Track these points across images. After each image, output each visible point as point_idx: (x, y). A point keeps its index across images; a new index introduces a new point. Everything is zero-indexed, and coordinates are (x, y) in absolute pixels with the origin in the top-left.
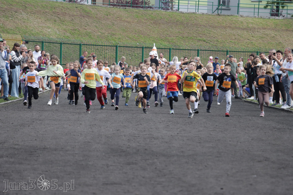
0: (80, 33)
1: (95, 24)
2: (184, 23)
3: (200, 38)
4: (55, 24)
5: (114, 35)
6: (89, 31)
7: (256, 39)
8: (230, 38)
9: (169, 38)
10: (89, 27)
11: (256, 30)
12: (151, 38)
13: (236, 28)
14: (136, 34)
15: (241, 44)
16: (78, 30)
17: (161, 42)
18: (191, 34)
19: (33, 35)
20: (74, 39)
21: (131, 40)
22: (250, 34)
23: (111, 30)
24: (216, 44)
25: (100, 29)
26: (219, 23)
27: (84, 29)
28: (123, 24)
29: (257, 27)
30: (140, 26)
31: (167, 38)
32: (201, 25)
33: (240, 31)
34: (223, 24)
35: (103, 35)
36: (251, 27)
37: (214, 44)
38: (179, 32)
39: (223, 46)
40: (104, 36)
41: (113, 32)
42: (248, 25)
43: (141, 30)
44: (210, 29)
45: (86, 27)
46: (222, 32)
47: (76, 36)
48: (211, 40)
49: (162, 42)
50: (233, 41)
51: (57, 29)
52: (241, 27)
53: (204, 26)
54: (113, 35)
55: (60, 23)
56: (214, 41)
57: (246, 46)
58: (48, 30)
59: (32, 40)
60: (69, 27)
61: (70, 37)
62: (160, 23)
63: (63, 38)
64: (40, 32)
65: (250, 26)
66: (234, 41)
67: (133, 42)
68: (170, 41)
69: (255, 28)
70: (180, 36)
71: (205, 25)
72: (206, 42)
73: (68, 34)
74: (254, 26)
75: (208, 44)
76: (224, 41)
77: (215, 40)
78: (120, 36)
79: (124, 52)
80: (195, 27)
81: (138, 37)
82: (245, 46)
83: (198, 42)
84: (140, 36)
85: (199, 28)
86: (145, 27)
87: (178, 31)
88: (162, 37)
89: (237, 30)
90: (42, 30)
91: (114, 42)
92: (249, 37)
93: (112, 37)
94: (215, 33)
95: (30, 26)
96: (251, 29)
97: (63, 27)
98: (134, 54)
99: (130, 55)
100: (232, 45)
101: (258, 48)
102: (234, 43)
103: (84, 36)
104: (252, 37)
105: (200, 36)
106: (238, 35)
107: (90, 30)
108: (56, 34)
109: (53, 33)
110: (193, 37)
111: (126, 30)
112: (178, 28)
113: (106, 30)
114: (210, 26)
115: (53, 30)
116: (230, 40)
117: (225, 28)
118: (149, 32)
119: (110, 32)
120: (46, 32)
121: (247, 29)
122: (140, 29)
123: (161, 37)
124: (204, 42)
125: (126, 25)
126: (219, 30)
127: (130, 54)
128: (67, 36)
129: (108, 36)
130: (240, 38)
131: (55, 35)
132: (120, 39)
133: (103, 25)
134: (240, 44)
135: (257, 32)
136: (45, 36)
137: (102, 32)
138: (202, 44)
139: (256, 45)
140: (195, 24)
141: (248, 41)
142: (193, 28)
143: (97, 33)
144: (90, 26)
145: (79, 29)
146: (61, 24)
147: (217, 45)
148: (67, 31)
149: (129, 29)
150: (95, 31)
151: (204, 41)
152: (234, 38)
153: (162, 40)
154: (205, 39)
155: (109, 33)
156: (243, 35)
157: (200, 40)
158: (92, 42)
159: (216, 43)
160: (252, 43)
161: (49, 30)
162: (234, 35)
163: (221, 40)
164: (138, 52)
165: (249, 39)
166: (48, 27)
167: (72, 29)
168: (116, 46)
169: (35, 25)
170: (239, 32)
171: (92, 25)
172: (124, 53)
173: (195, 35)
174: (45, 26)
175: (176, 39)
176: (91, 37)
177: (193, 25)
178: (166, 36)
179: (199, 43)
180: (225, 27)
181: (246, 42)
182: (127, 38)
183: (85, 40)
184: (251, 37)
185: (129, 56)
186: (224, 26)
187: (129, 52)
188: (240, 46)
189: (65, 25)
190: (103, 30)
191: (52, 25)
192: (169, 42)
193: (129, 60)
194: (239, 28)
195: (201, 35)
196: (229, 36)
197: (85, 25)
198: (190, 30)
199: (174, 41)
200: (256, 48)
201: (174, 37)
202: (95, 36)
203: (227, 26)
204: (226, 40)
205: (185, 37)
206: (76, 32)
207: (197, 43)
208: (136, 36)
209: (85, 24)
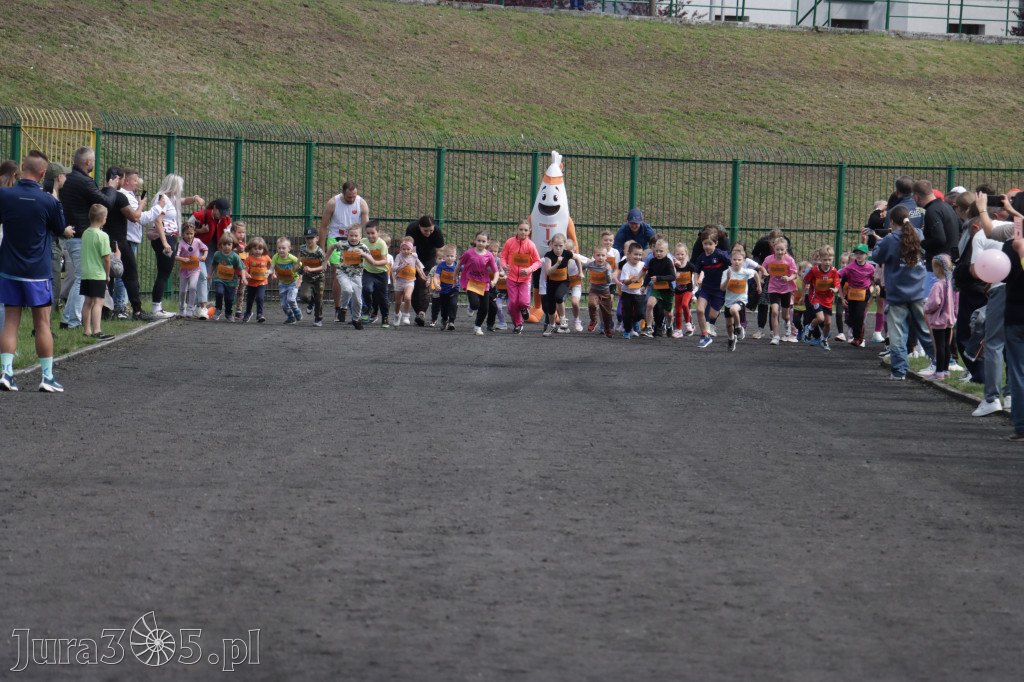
0: (315, 98)
1: (369, 66)
2: (689, 62)
3: (746, 117)
4: (225, 65)
5: (436, 104)
6: (347, 90)
7: (951, 120)
8: (856, 116)
9: (637, 116)
10: (350, 77)
11: (951, 86)
12: (569, 116)
13: (878, 78)
14: (516, 101)
15: (895, 136)
16: (309, 87)
17: (605, 130)
18: (714, 99)
19: (145, 105)
20: (293, 121)
21: (499, 124)
22: (928, 102)
23: (430, 86)
24: (805, 136)
25: (387, 82)
26: (815, 62)
27: (332, 83)
28: (469, 65)
29: (953, 75)
30: (532, 74)
31: (630, 114)
32: (750, 70)
33: (891, 89)
34: (833, 62)
35: (399, 105)
36: (933, 74)
37: (796, 138)
38: (671, 94)
39: (829, 145)
40: (402, 110)
41: (434, 96)
42: (922, 68)
43: (535, 89)
44: (784, 84)
45: (337, 75)
46: (829, 95)
47: (301, 111)
48: (787, 124)
49: (609, 130)
50: (866, 127)
51: (234, 84)
52: (898, 74)
53: (763, 71)
54: (434, 106)
55: (243, 64)
56: (797, 126)
57: (913, 143)
58: (201, 88)
59: (143, 123)
60: (275, 77)
61: (277, 112)
62: (603, 63)
63: (255, 115)
64: (172, 94)
65: (931, 69)
66: (868, 125)
67: (504, 129)
68: (640, 126)
69: (946, 80)
70: (675, 110)
71: (766, 67)
72: (770, 131)
73: (273, 104)
74: (945, 70)
75: (775, 137)
76: (832, 126)
77: (800, 122)
78: (459, 110)
79: (473, 167)
80: (731, 74)
81: (524, 114)
82: (909, 145)
83: (739, 130)
84: (532, 109)
85: (744, 81)
86: (549, 78)
87: (669, 90)
88: (611, 113)
89: (882, 88)
90: (177, 90)
91: (434, 132)
92: (924, 112)
93: (432, 114)
94: (801, 98)
95: (136, 75)
96: (931, 83)
97: (254, 75)
98: (507, 174)
99: (493, 177)
100: (861, 142)
101: (957, 150)
102: (869, 133)
103: (330, 111)
104: (937, 110)
105: (746, 108)
106: (885, 103)
107: (352, 90)
108: (228, 103)
109: (218, 98)
110: (721, 114)
111: (481, 87)
112: (668, 78)
113: (408, 89)
114: (786, 73)
115: (219, 88)
116: (855, 123)
117: (838, 79)
118: (564, 94)
119: (423, 94)
120: (192, 94)
121: (918, 82)
122: (533, 85)
123: (607, 111)
124: (760, 130)
125: (484, 67)
126: (816, 85)
127: (496, 174)
128: (269, 111)
129: (415, 109)
130: (892, 115)
131: (226, 105)
132: (457, 118)
133: (400, 69)
134: (890, 137)
135: (952, 94)
136: (188, 111)
137: (394, 94)
138: (756, 137)
139: (947, 140)
140: (732, 64)
141: (920, 124)
142: (722, 81)
143: (375, 98)
144: (352, 73)
145: (310, 85)
146: (247, 67)
147: (806, 140)
148: (268, 93)
149: (491, 85)
150: (369, 91)
151: (763, 127)
152: (870, 117)
153: (607, 121)
154: (764, 119)
155: (418, 100)
156: (902, 105)
157: (747, 123)
158: (358, 131)
159: (804, 133)
160: (935, 132)
161: (205, 89)
162: (871, 105)
163: (822, 121)
164: (524, 168)
165: (923, 117)
166: (200, 77)
167: (287, 83)
168: (439, 150)
169: (156, 71)
170: (889, 92)
171: (359, 71)
172: (470, 169)
173: (729, 106)
174: (192, 73)
175: (661, 120)
176: (356, 113)
177: (722, 69)
178: (625, 109)
179: (743, 134)
180: (840, 76)
181: (915, 131)
182: (484, 117)
183: (335, 125)
184: (933, 112)
185: (490, 180)
186: (835, 71)
187: (490, 168)
188: (891, 144)
189: (262, 70)
190: (397, 86)
191: (214, 69)
192: (635, 129)
193: (489, 196)
194: (889, 80)
195: (751, 106)
196: (853, 109)
197: (334, 70)
198: (713, 87)
199: (655, 126)
200: (950, 150)
201: (652, 111)
202: (368, 109)
203: (845, 72)
204: (841, 122)
205: (693, 112)
206: (302, 94)
207: (736, 135)
208: (518, 108)
209: (333, 66)
